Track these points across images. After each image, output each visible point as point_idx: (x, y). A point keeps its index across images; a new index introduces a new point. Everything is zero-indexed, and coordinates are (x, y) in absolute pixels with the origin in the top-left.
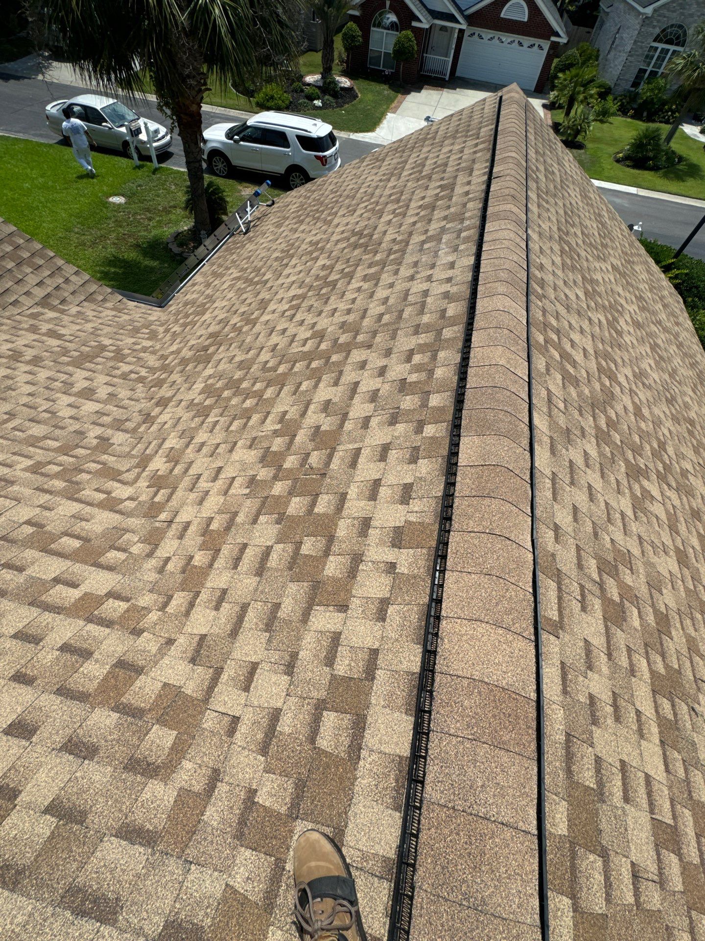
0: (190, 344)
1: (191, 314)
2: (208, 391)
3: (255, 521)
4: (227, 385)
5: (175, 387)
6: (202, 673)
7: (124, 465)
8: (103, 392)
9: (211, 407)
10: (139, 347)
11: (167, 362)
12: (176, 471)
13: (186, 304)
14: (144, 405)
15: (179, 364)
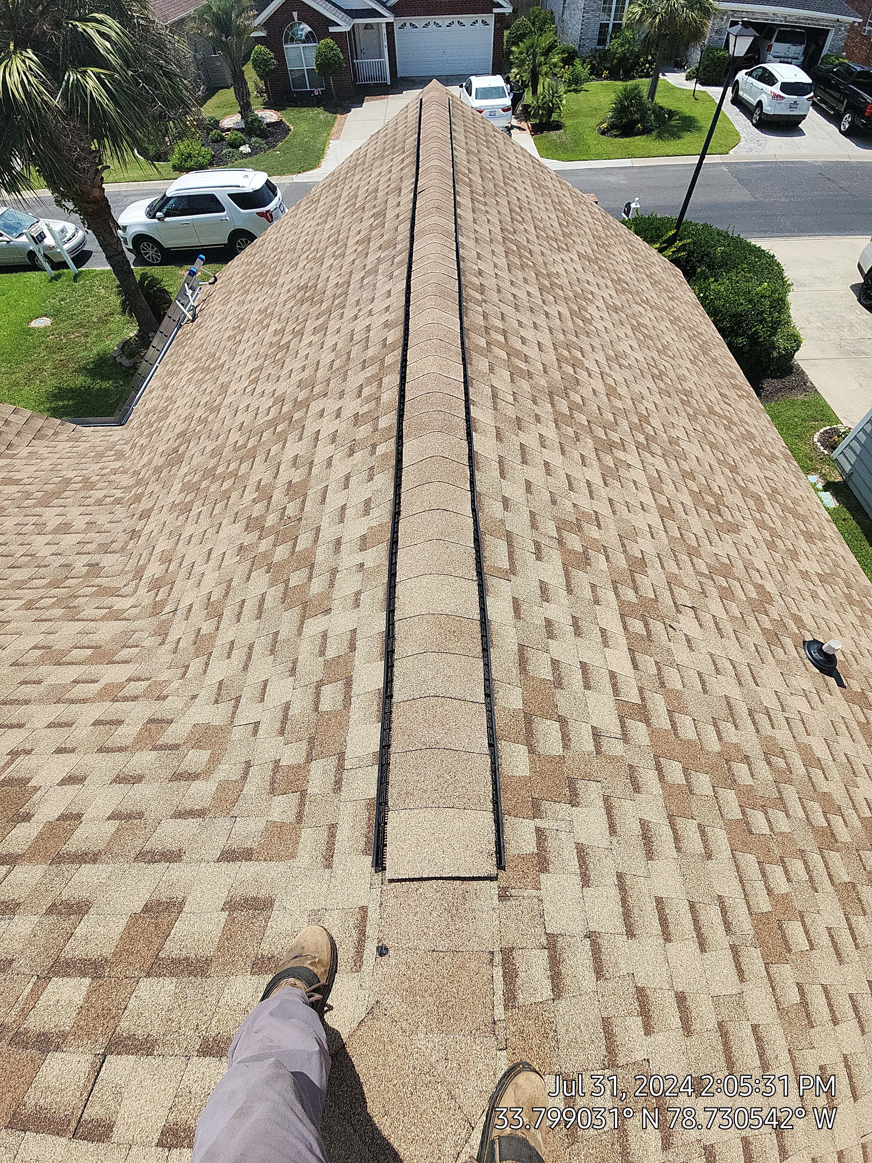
0: (160, 451)
1: (154, 422)
2: (186, 488)
3: (248, 579)
4: (203, 477)
5: (154, 496)
6: (226, 707)
7: (119, 582)
9: (192, 502)
10: (108, 470)
11: (140, 476)
12: (171, 568)
13: (147, 414)
14: (127, 523)
15: (153, 474)
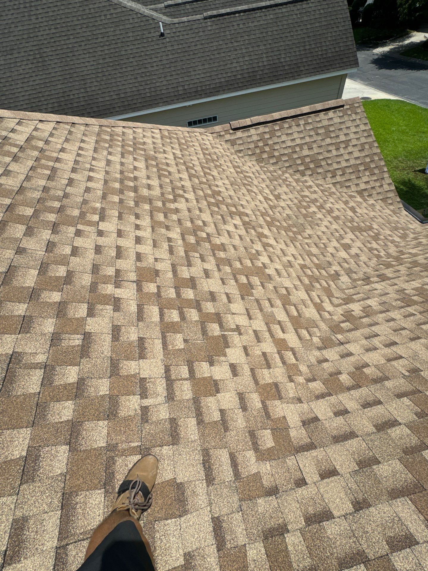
2: (421, 291)
8: (354, 251)
